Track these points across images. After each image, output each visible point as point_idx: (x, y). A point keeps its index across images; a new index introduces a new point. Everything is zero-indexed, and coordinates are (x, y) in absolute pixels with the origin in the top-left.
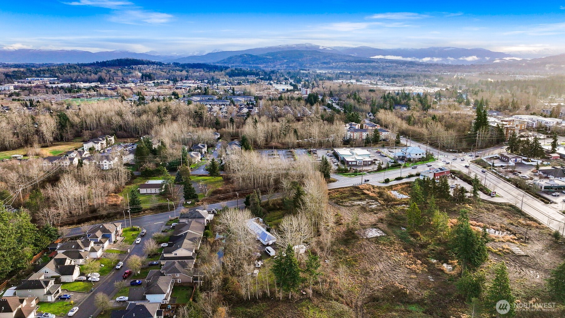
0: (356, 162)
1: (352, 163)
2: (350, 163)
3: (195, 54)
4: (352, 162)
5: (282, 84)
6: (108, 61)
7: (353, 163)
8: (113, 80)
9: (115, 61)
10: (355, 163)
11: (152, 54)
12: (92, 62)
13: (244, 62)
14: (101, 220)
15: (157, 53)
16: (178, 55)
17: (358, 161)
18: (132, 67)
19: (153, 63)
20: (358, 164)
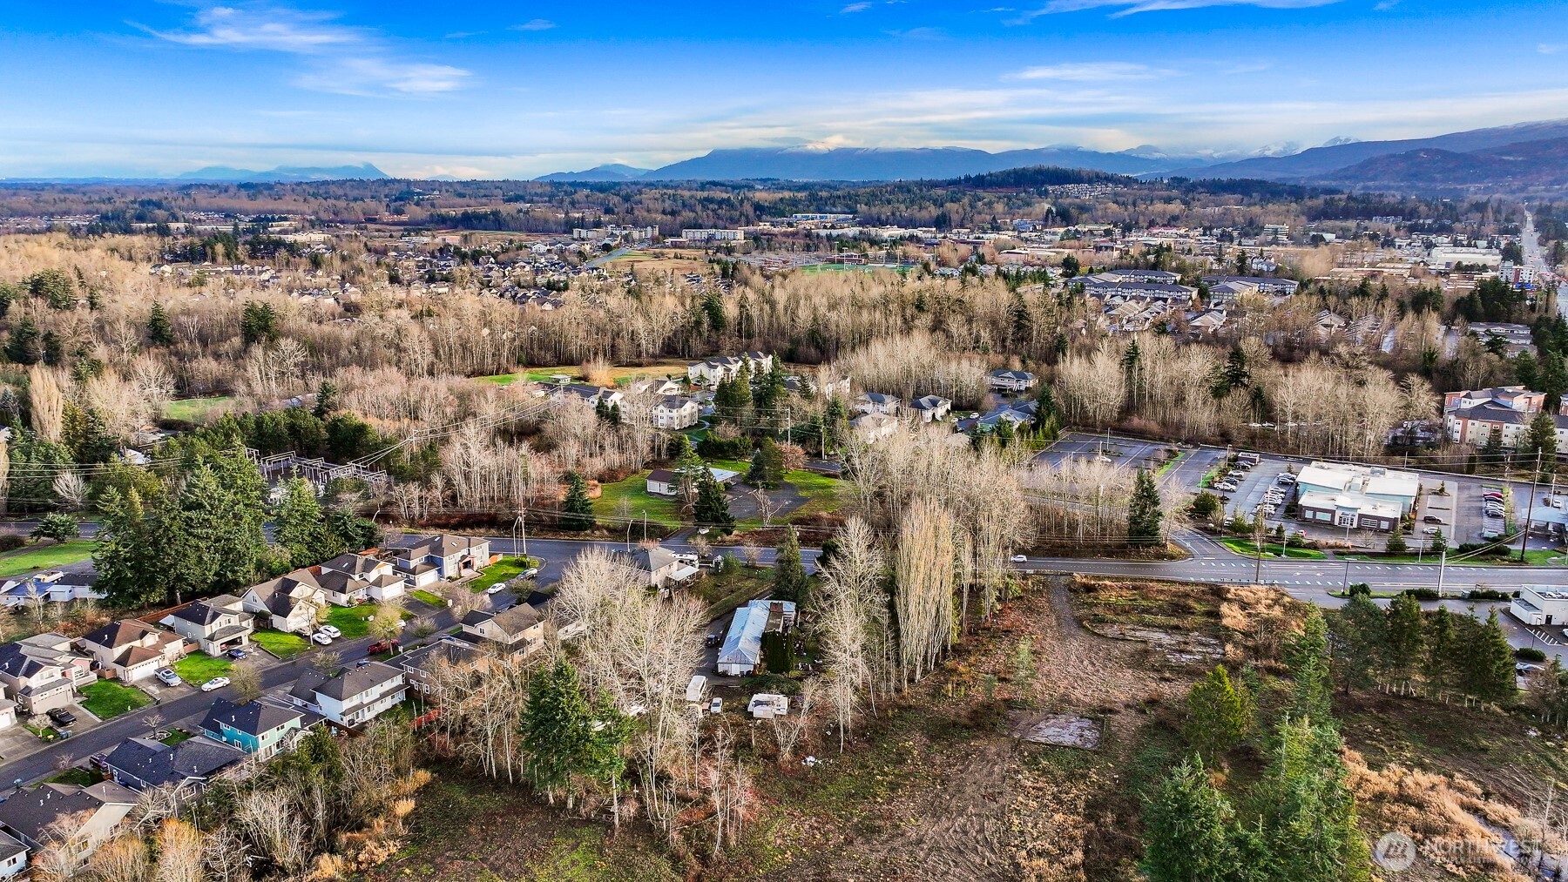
0: (1333, 513)
1: (1314, 515)
2: (1309, 515)
3: (1269, 153)
4: (1315, 510)
5: (1476, 246)
6: (991, 175)
7: (1320, 516)
8: (972, 221)
9: (1008, 174)
10: (1327, 517)
11: (1142, 155)
12: (954, 178)
13: (1415, 175)
14: (498, 529)
15: (1156, 150)
16: (1215, 155)
17: (1338, 513)
18: (1046, 191)
19: (1108, 179)
20: (1336, 523)
